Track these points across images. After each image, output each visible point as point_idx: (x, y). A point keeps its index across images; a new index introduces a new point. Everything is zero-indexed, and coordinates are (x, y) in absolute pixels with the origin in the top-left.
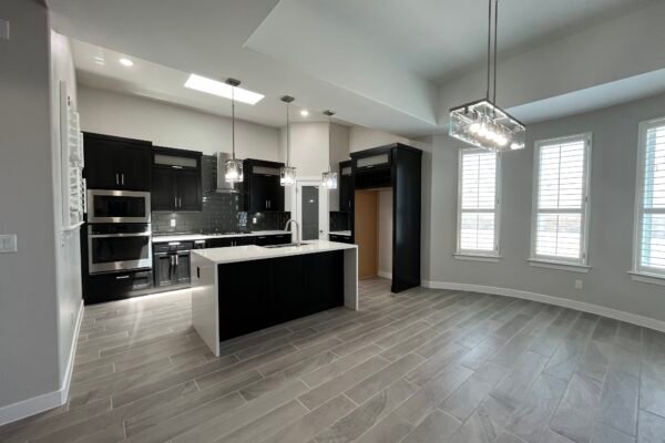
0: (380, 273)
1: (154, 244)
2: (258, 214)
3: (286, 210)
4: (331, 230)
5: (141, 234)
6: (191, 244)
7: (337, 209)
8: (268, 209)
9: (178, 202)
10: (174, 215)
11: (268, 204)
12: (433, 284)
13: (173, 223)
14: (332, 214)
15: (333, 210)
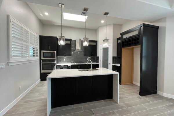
0: (134, 83)
1: (57, 66)
2: (89, 57)
3: (98, 56)
4: (113, 64)
5: (53, 63)
6: (67, 66)
7: (116, 55)
8: (91, 56)
9: (64, 54)
10: (65, 57)
11: (91, 54)
12: (165, 95)
13: (64, 60)
14: (114, 58)
15: (114, 56)
